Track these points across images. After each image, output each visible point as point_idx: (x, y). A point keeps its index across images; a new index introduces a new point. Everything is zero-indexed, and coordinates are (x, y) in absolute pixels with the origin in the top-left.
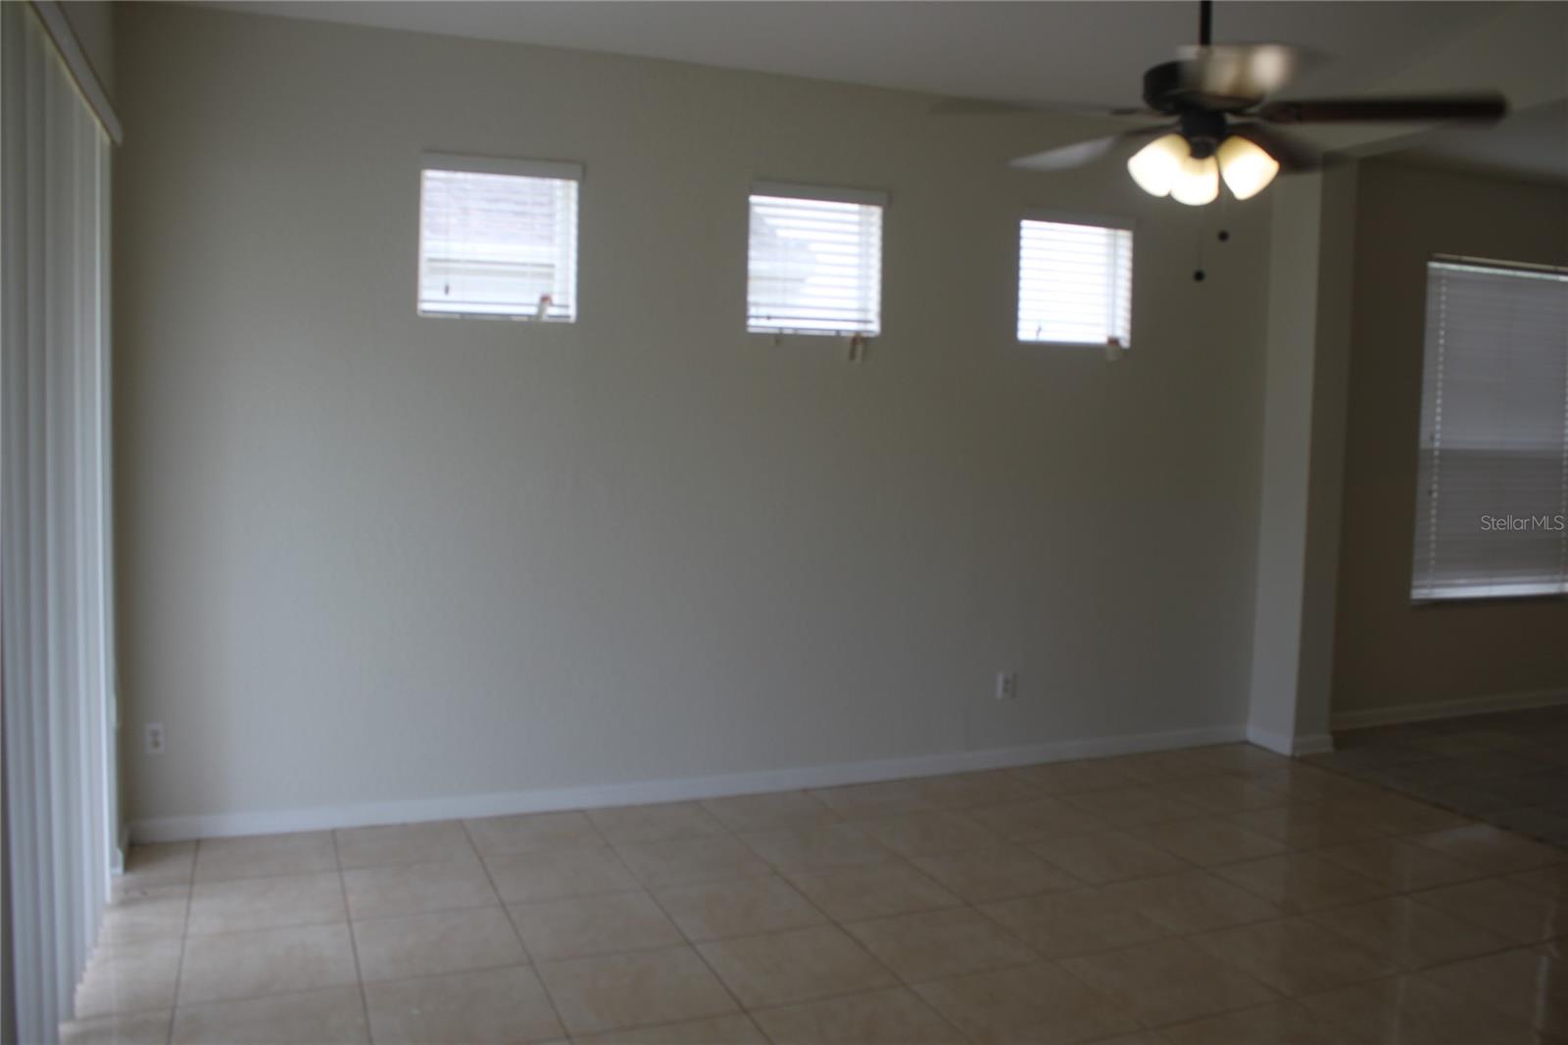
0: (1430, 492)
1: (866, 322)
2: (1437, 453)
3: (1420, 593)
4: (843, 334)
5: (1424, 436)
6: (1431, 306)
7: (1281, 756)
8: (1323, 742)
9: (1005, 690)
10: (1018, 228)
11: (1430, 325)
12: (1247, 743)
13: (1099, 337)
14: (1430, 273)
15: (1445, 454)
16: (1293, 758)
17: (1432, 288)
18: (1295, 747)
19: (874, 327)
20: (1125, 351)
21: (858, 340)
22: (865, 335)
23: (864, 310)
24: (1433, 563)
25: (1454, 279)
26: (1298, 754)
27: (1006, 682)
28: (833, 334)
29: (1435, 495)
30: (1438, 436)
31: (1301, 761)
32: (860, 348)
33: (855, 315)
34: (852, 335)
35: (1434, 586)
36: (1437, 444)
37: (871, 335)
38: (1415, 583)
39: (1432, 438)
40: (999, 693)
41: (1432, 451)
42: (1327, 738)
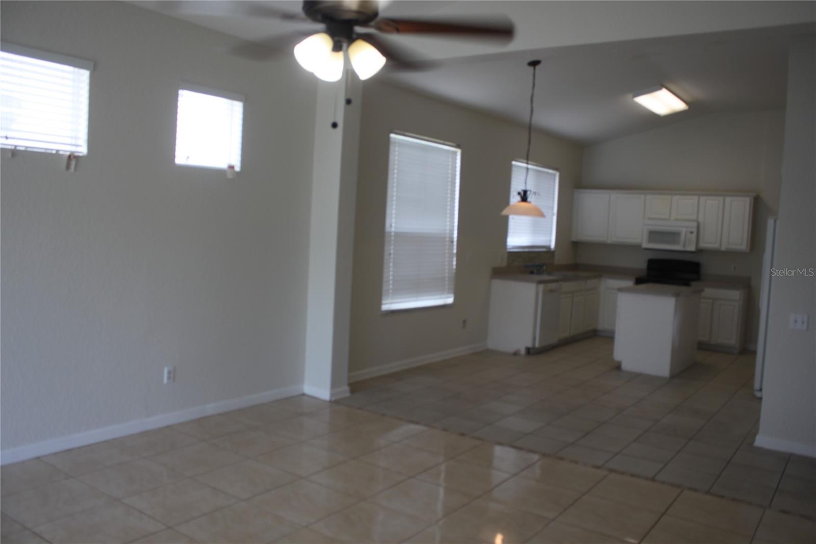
0: (390, 254)
1: (77, 146)
2: (393, 234)
3: (385, 307)
4: (61, 153)
5: (387, 225)
6: (391, 157)
7: (325, 401)
8: (345, 391)
9: (169, 378)
10: (177, 95)
11: (391, 167)
12: (304, 395)
13: (222, 164)
14: (392, 140)
15: (397, 234)
16: (330, 401)
17: (392, 148)
18: (332, 395)
19: (83, 150)
20: (237, 173)
21: (71, 157)
22: (77, 154)
23: (76, 138)
24: (391, 291)
25: (402, 144)
26: (333, 399)
27: (169, 373)
28: (54, 152)
29: (392, 256)
30: (393, 225)
31: (335, 402)
32: (73, 163)
33: (69, 141)
34: (68, 154)
35: (391, 303)
36: (393, 229)
37: (81, 155)
38: (384, 302)
39: (391, 226)
40: (165, 380)
41: (390, 233)
42: (347, 388)
